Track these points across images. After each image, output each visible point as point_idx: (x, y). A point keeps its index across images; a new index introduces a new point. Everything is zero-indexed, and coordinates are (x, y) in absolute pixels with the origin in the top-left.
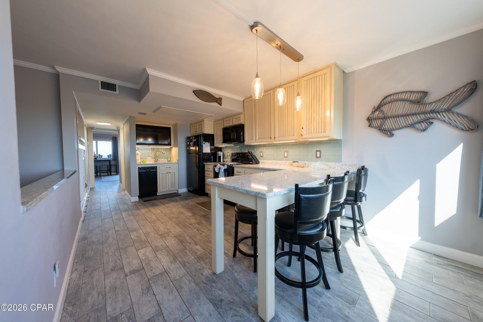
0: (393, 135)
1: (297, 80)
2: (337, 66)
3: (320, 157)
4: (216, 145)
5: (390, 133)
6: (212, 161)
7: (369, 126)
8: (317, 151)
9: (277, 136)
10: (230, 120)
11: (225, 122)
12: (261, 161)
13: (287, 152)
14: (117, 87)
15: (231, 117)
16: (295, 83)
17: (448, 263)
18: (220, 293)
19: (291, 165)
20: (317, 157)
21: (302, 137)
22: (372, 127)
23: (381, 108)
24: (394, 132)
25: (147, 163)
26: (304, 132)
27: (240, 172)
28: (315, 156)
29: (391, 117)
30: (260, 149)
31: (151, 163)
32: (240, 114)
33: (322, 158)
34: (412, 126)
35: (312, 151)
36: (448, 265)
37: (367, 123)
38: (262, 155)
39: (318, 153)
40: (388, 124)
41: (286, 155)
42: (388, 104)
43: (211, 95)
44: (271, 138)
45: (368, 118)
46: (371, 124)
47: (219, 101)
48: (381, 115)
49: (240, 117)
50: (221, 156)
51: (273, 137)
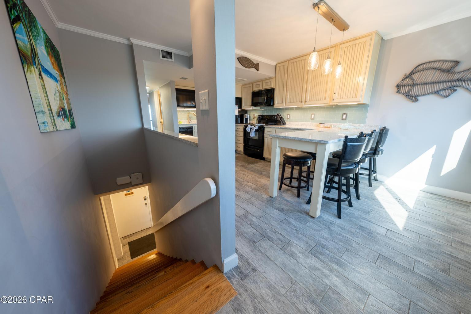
0: (418, 100)
1: (334, 47)
2: (377, 33)
3: (346, 119)
4: (243, 108)
5: (415, 98)
6: (239, 122)
7: (397, 92)
8: (344, 114)
9: (308, 100)
10: (260, 84)
11: (255, 86)
12: (287, 122)
13: (314, 114)
14: (173, 55)
15: (261, 81)
16: (333, 49)
17: (437, 197)
18: (280, 206)
19: (317, 126)
20: (342, 119)
21: (333, 102)
22: (399, 93)
23: (412, 76)
24: (419, 98)
25: (183, 123)
26: (335, 97)
27: (271, 132)
28: (341, 119)
29: (419, 84)
30: (287, 112)
31: (185, 123)
32: (271, 78)
33: (347, 120)
34: (437, 93)
35: (339, 113)
36: (438, 199)
37: (396, 90)
38: (288, 117)
39: (345, 116)
40: (415, 91)
41: (313, 117)
42: (419, 73)
43: (251, 61)
44: (302, 102)
45: (398, 85)
46: (399, 90)
47: (256, 66)
48: (410, 82)
49: (271, 82)
50: (247, 118)
51: (304, 101)
